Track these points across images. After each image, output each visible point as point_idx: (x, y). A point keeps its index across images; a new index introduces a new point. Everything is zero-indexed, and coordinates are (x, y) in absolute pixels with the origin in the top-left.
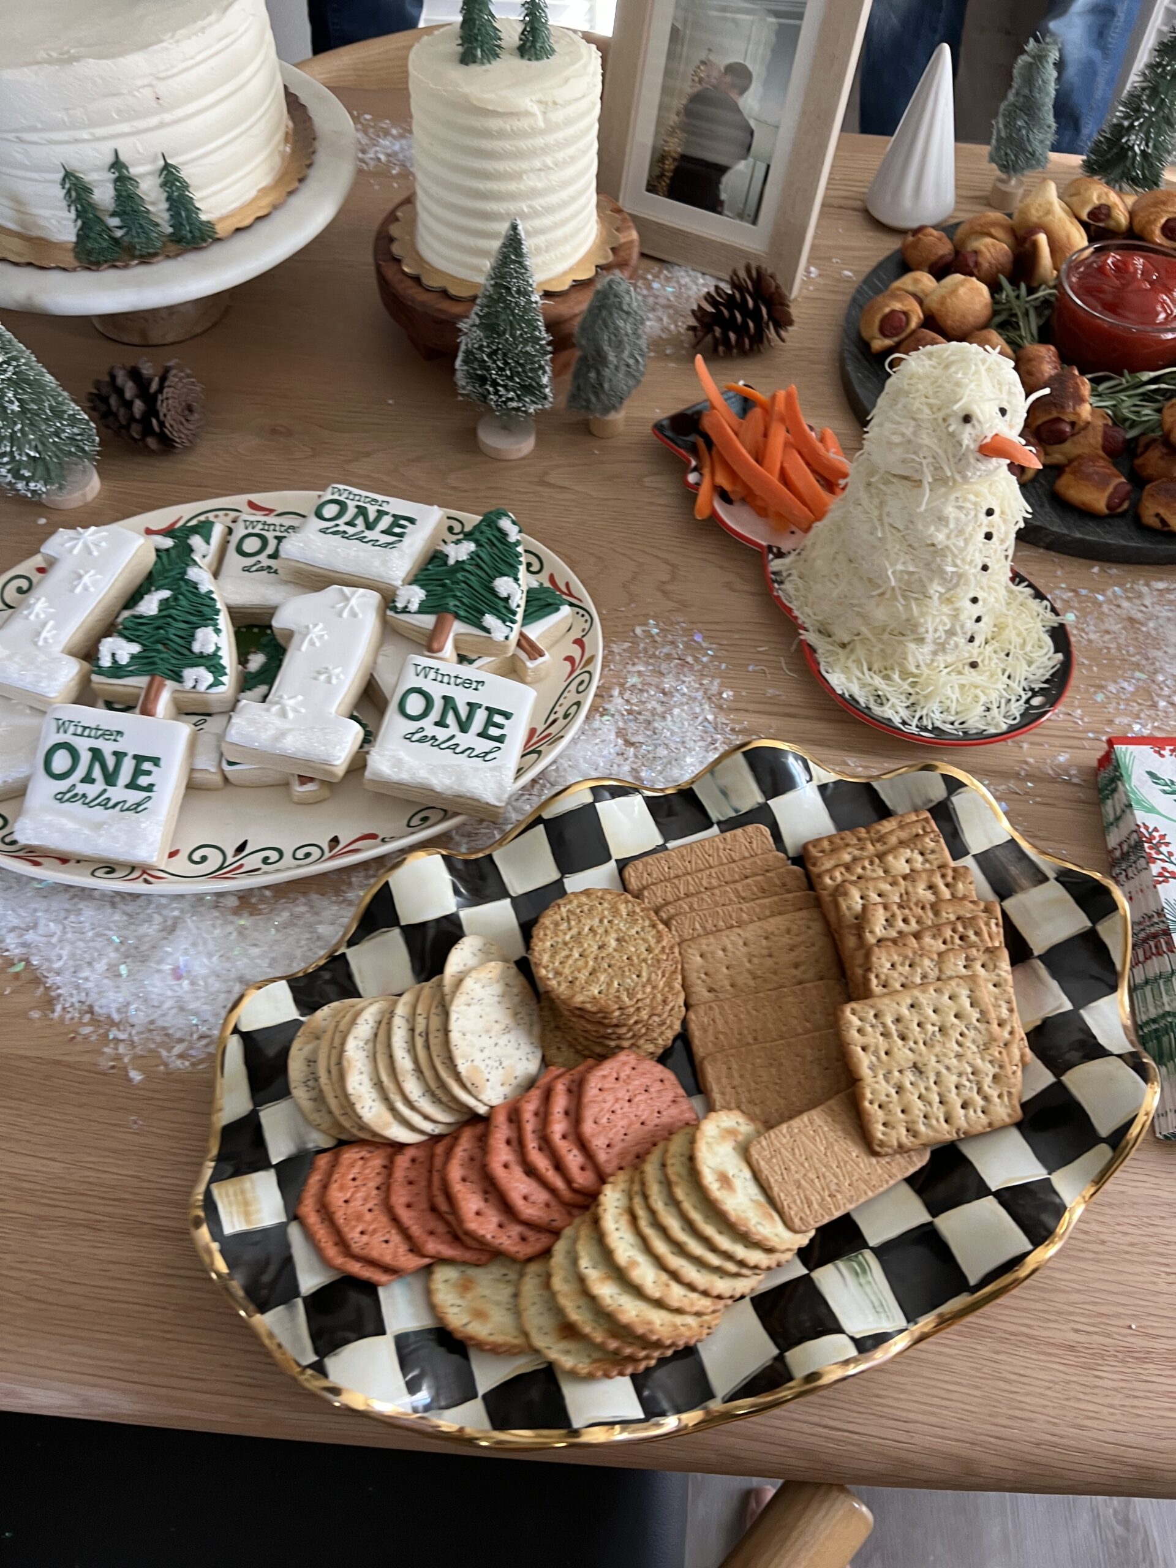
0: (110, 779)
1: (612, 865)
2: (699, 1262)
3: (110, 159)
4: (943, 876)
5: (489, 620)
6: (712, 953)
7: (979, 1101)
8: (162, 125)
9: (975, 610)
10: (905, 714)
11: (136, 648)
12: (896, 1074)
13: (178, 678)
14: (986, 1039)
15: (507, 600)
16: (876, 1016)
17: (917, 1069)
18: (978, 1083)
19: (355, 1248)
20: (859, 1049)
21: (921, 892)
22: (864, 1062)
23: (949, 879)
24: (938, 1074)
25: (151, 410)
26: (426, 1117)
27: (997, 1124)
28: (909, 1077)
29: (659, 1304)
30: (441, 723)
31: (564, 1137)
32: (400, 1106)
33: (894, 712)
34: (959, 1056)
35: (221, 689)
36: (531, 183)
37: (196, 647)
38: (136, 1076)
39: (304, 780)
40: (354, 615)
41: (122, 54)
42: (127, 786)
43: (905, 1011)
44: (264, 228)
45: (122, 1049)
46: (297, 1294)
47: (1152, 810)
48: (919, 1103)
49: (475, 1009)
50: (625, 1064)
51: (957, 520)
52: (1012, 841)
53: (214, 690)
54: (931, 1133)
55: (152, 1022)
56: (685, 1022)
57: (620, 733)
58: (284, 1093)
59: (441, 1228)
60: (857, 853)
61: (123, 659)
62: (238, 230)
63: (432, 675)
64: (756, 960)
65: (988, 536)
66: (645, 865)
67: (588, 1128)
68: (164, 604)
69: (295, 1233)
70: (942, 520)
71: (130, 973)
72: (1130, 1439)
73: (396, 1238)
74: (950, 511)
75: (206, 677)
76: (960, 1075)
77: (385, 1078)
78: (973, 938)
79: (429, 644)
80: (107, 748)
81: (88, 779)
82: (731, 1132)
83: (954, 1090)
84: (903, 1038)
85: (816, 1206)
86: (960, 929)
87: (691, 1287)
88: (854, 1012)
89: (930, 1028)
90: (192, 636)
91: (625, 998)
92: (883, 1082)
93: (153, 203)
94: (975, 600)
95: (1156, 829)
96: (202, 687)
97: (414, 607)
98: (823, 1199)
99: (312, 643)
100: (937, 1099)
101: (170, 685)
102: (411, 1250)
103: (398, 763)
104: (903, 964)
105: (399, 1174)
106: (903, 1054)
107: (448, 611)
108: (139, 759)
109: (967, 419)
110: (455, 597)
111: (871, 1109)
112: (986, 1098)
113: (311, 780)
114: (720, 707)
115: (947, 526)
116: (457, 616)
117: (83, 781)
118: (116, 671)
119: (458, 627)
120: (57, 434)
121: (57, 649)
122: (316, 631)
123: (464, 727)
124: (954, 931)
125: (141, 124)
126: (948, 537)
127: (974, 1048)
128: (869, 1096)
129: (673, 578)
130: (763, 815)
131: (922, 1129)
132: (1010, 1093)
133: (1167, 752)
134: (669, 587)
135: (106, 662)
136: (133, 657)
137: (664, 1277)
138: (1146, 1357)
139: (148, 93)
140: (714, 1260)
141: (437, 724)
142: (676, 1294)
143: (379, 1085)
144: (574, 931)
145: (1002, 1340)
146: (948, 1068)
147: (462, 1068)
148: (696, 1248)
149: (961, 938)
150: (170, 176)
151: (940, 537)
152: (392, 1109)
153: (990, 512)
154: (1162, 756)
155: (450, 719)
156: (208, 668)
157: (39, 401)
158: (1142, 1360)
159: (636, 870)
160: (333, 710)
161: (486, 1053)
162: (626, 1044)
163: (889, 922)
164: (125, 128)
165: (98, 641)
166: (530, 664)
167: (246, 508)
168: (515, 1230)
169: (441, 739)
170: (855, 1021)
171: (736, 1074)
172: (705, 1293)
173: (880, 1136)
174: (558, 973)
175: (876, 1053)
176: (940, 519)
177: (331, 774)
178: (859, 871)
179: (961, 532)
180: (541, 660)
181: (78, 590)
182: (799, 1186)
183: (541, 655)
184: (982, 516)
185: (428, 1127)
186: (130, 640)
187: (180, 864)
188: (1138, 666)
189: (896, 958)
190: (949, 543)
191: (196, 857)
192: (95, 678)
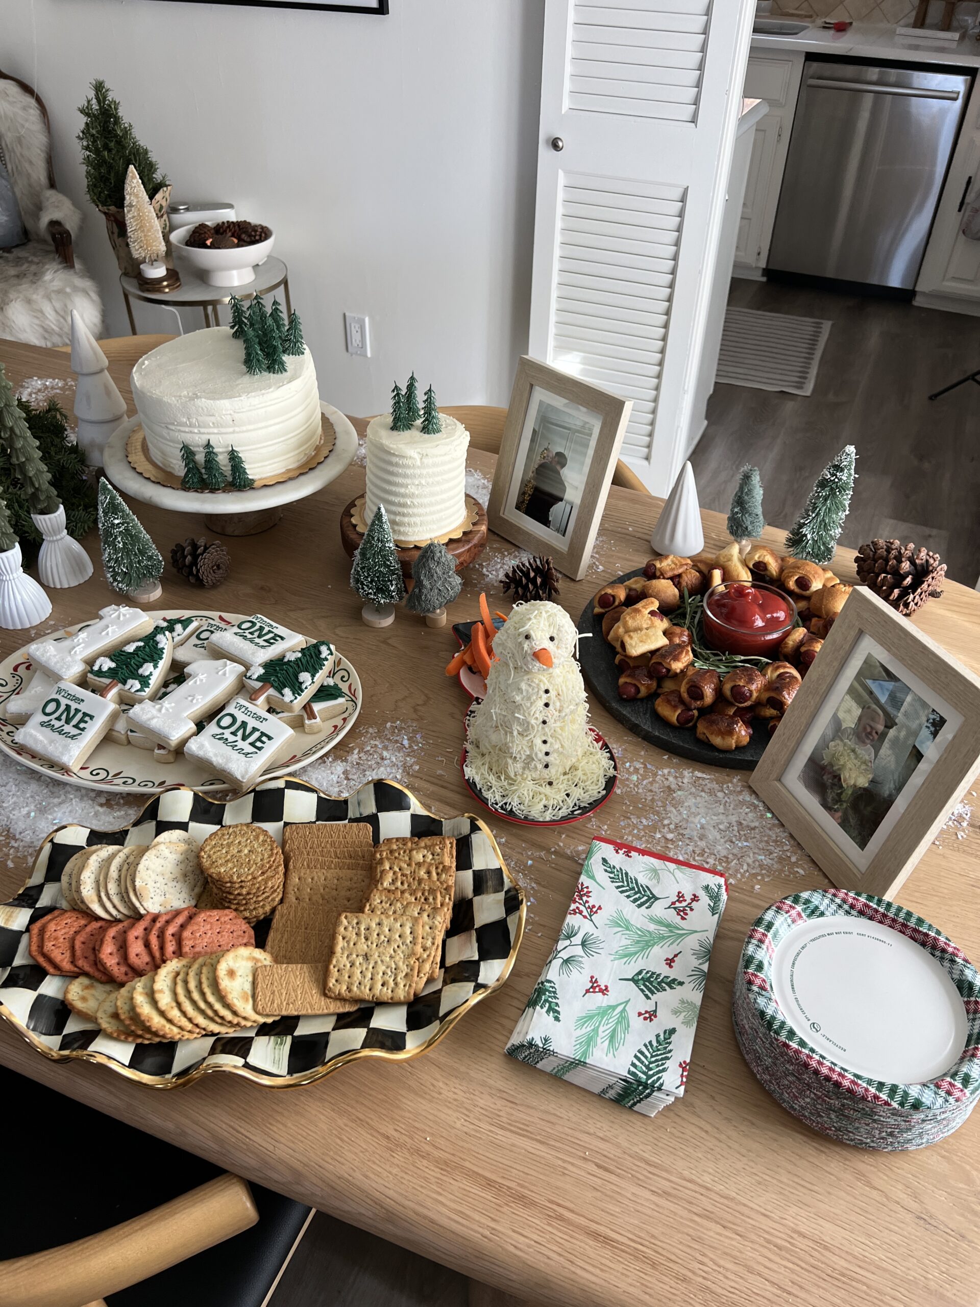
0: (68, 721)
1: (282, 823)
2: (194, 1003)
3: (205, 443)
4: (437, 868)
5: (287, 691)
6: (305, 879)
7: (392, 984)
8: (234, 432)
9: (545, 748)
10: (498, 798)
11: (113, 665)
12: (354, 956)
13: (124, 683)
14: (410, 952)
15: (301, 683)
16: (357, 923)
17: (366, 957)
18: (396, 975)
19: (46, 949)
20: (341, 938)
21: (422, 873)
22: (340, 943)
23: (439, 870)
24: (376, 963)
25: (194, 563)
26: (115, 907)
27: (396, 999)
28: (361, 959)
29: (162, 1014)
30: (234, 734)
31: (173, 935)
32: (103, 895)
33: (493, 797)
34: (391, 957)
35: (143, 693)
36: (412, 490)
37: (141, 671)
38: (10, 864)
39: (161, 747)
40: (224, 674)
41: (218, 399)
42: (74, 726)
43: (373, 925)
44: (280, 487)
45: (12, 851)
46: (10, 965)
47: (592, 877)
48: (359, 975)
49: (160, 861)
50: (226, 915)
51: (527, 691)
52: (500, 869)
53: (139, 693)
54: (358, 993)
55: (32, 842)
56: (273, 910)
57: (345, 772)
58: (58, 879)
59: (92, 958)
60: (401, 846)
61: (105, 668)
62: (265, 486)
63: (243, 709)
64: (327, 890)
65: (547, 705)
66: (297, 828)
67: (186, 934)
68: (138, 648)
69: (25, 939)
70: (520, 690)
71: (35, 817)
72: (391, 1193)
73: (68, 954)
74: (523, 686)
75: (137, 685)
76: (387, 967)
77: (101, 878)
78: (431, 900)
79: (253, 696)
80: (74, 705)
81: (59, 719)
82: (256, 960)
83: (381, 974)
84: (367, 939)
85: (275, 1005)
86: (426, 894)
87: (184, 1014)
88: (346, 917)
89: (382, 937)
90: (141, 666)
91: (235, 878)
92: (345, 958)
93: (225, 466)
94: (545, 742)
95: (587, 887)
96: (133, 690)
97: (255, 677)
98: (282, 1003)
99: (196, 682)
100: (370, 976)
101: (120, 685)
102: (72, 962)
103: (201, 746)
104: (386, 903)
105: (88, 929)
106: (363, 946)
107: (269, 682)
108: (85, 714)
109: (527, 637)
110: (277, 676)
111: (334, 971)
112: (396, 984)
113: (164, 748)
114: (408, 774)
115: (522, 693)
116: (272, 686)
117: (56, 719)
118: (100, 673)
119: (271, 691)
120: (139, 562)
121: (80, 657)
122: (201, 677)
123: (244, 738)
124: (423, 894)
125: (223, 430)
126: (523, 700)
127: (402, 956)
128: (334, 962)
129: (424, 704)
130: (373, 820)
131: (355, 989)
132: (410, 986)
133: (621, 852)
134: (419, 708)
135: (96, 668)
136: (110, 669)
137: (174, 1004)
138: (426, 1156)
139: (229, 417)
140: (202, 1005)
141: (232, 733)
142: (175, 1014)
143: (97, 882)
144: (230, 841)
145: (353, 1121)
146: (382, 961)
147: (138, 883)
148: (196, 996)
149: (426, 899)
150: (234, 457)
151: (518, 698)
152: (99, 897)
153: (547, 691)
154: (617, 852)
155: (240, 733)
156: (140, 682)
157: (133, 545)
158: (423, 1157)
159: (291, 829)
160: (185, 715)
161: (158, 885)
162: (233, 907)
163: (394, 881)
164: (216, 431)
165: (98, 658)
166: (307, 722)
167: (217, 619)
168: (123, 969)
169: (230, 740)
170: (345, 922)
171: (284, 941)
172: (190, 1020)
173: (331, 985)
174: (209, 856)
175: (348, 942)
176: (519, 689)
177: (169, 744)
178: (397, 855)
179: (529, 698)
180: (313, 721)
181: (104, 633)
182: (273, 993)
183: (315, 718)
184: (542, 693)
185: (114, 912)
186: (112, 660)
187: (85, 774)
188: (658, 813)
189: (384, 898)
190: (522, 703)
191: (94, 773)
192: (89, 675)
